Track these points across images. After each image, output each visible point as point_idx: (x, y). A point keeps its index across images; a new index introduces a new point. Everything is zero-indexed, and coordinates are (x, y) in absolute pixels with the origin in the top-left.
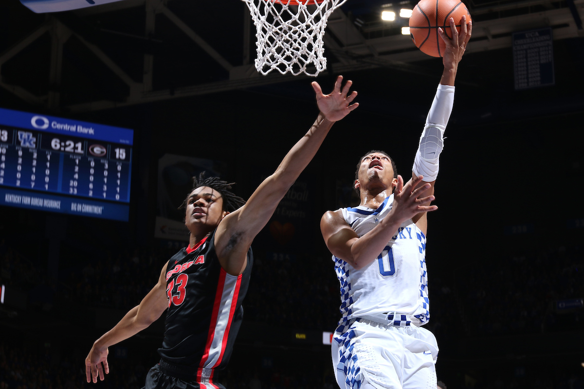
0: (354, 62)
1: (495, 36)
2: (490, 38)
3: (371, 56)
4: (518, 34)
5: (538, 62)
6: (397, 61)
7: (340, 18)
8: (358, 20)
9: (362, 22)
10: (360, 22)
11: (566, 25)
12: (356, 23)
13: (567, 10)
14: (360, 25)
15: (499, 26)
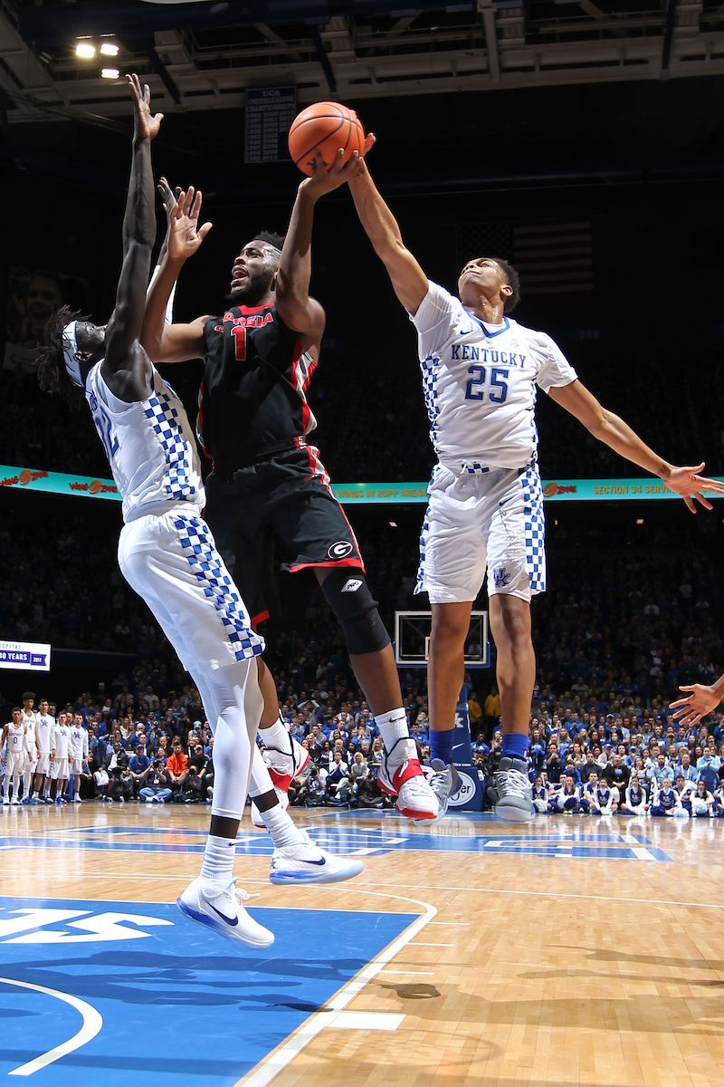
0: (36, 110)
1: (224, 91)
2: (217, 93)
3: (60, 103)
4: (253, 91)
5: (276, 130)
6: (95, 114)
7: (20, 50)
8: (44, 53)
9: (50, 58)
10: (46, 57)
11: (315, 85)
12: (41, 57)
13: (317, 65)
14: (47, 62)
15: (230, 78)
